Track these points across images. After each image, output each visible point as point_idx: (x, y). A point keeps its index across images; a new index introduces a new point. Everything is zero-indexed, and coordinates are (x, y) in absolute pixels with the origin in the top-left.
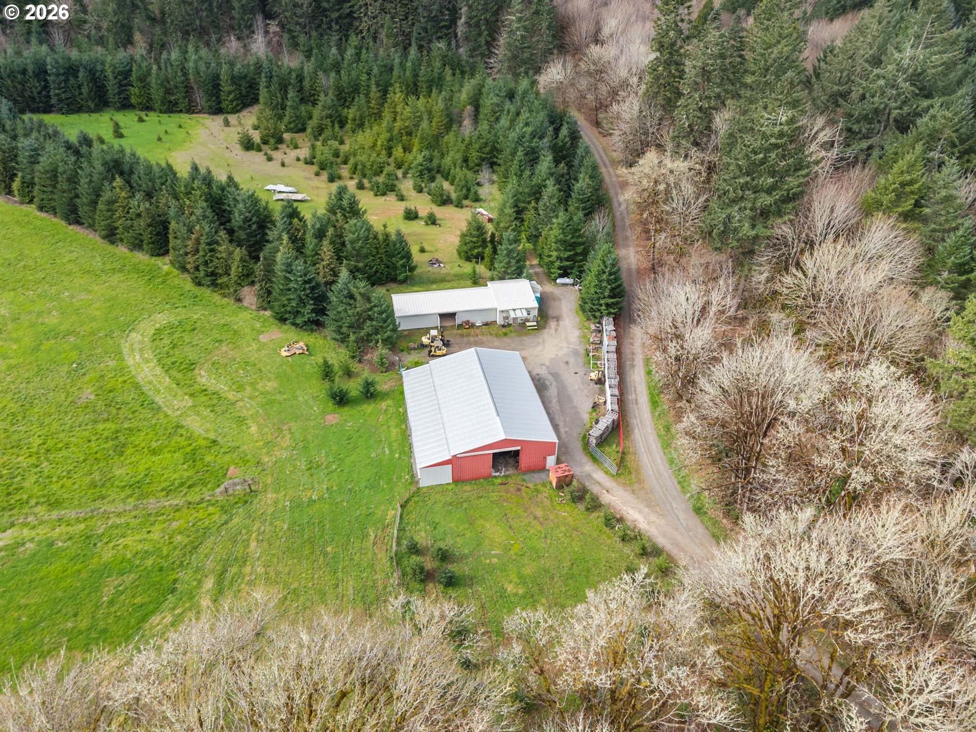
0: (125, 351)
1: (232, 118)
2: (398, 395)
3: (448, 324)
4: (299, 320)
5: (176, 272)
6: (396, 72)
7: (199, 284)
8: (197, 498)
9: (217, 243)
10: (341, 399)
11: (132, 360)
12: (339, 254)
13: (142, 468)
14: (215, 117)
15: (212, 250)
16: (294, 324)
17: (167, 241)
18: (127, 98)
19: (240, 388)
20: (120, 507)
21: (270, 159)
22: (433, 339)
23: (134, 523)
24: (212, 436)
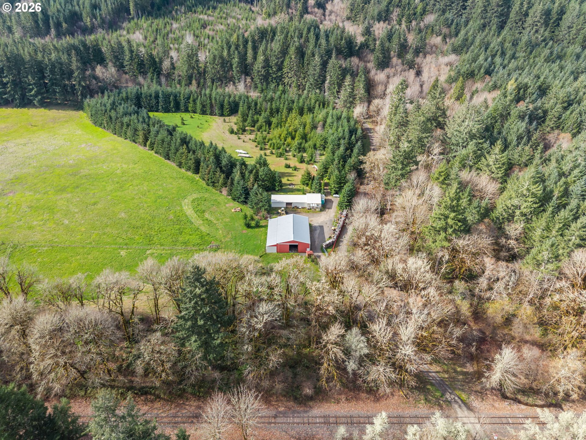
0: (183, 205)
1: (227, 119)
2: (266, 226)
3: (289, 206)
4: (240, 200)
5: (201, 180)
6: (295, 104)
7: (208, 185)
8: (202, 248)
9: (216, 172)
10: (248, 226)
11: (185, 208)
12: (256, 179)
13: (187, 238)
14: (220, 118)
15: (214, 174)
16: (238, 202)
17: (199, 169)
18: (187, 108)
19: (218, 220)
20: (180, 248)
21: (239, 139)
22: (282, 211)
23: (184, 252)
24: (208, 232)
